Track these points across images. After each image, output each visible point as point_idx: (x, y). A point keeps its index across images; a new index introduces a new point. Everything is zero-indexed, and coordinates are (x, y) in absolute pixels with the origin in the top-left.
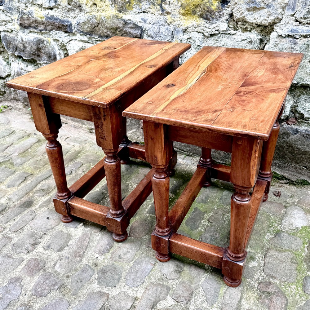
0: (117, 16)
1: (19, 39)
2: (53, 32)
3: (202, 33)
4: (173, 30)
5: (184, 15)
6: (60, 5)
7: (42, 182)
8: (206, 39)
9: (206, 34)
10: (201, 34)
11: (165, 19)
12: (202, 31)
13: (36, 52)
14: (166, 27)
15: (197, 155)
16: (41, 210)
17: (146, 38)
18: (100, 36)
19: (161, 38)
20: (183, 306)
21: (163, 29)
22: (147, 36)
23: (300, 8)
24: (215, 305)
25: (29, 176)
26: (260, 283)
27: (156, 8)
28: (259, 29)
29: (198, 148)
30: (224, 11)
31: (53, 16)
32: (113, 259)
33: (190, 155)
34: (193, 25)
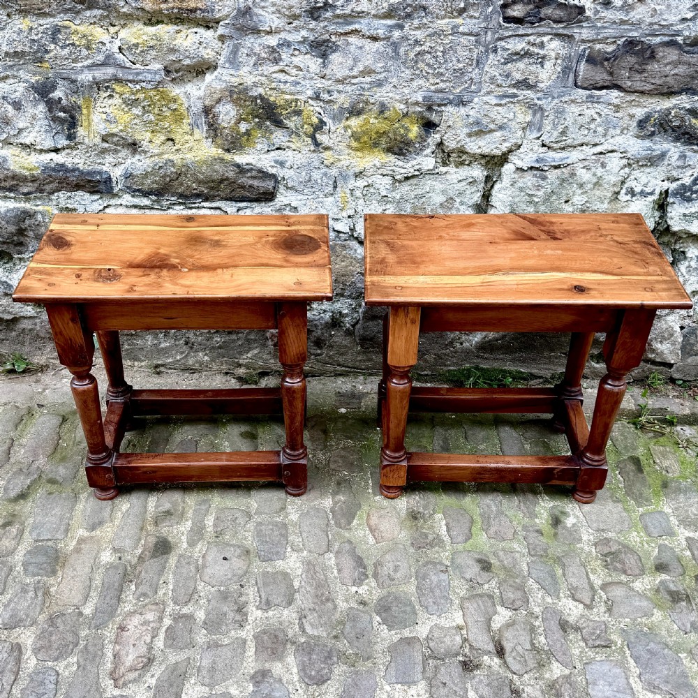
0: (222, 160)
2: (62, 195)
3: (392, 176)
4: (336, 176)
5: (356, 150)
6: (80, 143)
8: (397, 184)
9: (398, 177)
10: (389, 177)
11: (320, 158)
12: (391, 173)
13: (15, 238)
14: (323, 171)
17: (284, 191)
18: (181, 196)
19: (313, 190)
20: (524, 612)
21: (316, 175)
22: (286, 188)
23: (549, 128)
24: (562, 595)
26: (596, 544)
27: (304, 141)
28: (483, 162)
30: (429, 140)
31: (63, 165)
32: (383, 586)
34: (375, 165)
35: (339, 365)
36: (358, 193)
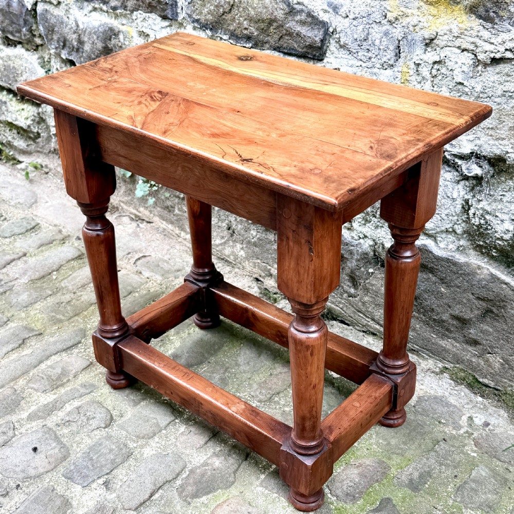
1: (71, 22)
2: (139, 15)
4: (400, 38)
5: (430, 3)
7: (53, 357)
8: (480, 68)
9: (481, 57)
10: (470, 55)
11: (382, 8)
12: (471, 47)
14: (384, 28)
15: (432, 353)
16: (29, 426)
17: (335, 50)
18: (233, 35)
19: (370, 55)
21: (376, 33)
22: (337, 45)
25: (33, 336)
29: (435, 336)
33: (412, 350)
34: (450, 31)
35: (373, 320)
36: (425, 71)
